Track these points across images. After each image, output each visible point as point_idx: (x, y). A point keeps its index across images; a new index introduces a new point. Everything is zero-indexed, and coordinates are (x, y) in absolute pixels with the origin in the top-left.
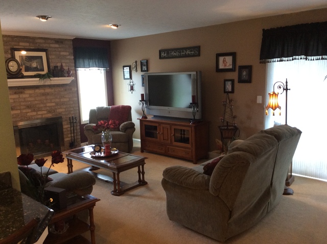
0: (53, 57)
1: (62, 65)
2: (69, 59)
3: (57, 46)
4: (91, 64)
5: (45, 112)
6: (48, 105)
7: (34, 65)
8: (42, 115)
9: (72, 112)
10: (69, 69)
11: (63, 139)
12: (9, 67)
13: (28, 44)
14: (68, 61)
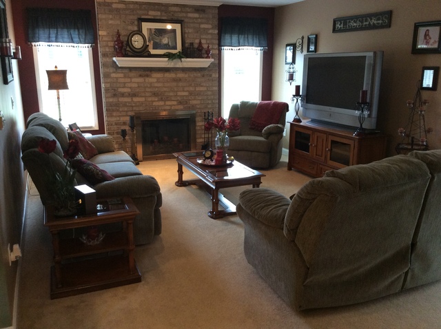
0: (190, 31)
1: (200, 43)
2: (212, 34)
3: (196, 15)
4: (241, 41)
5: (175, 103)
6: (179, 94)
7: (165, 41)
8: (171, 106)
9: (210, 106)
10: (208, 47)
11: (195, 139)
12: (133, 43)
13: (159, 13)
14: (210, 37)
